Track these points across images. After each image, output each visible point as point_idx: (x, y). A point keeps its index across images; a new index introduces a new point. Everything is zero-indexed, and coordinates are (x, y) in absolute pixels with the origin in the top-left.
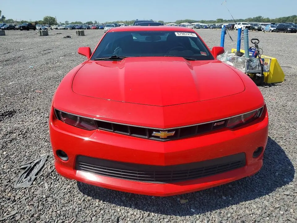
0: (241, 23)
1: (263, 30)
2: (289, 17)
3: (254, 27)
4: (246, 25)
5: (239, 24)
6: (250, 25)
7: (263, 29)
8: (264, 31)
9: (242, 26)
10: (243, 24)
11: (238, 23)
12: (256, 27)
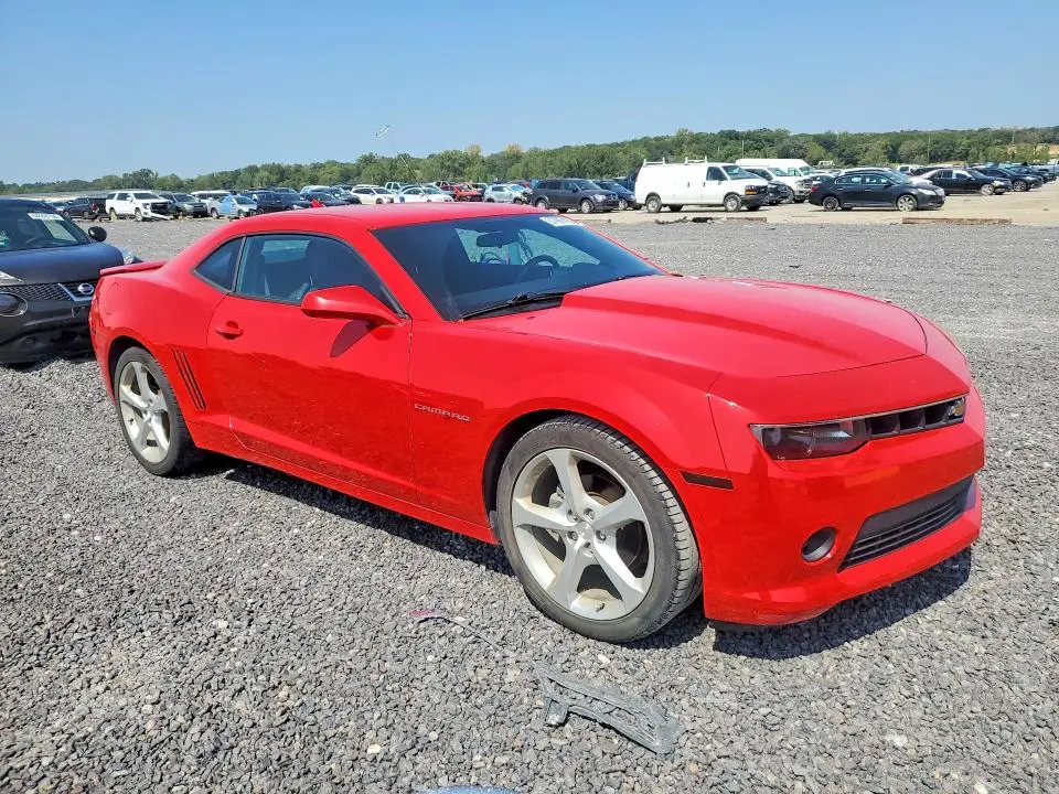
0: (131, 193)
1: (215, 215)
2: (237, 173)
3: (178, 204)
4: (150, 201)
5: (123, 197)
6: (163, 200)
7: (213, 209)
8: (218, 217)
9: (139, 203)
10: (138, 196)
11: (117, 192)
12: (187, 206)
